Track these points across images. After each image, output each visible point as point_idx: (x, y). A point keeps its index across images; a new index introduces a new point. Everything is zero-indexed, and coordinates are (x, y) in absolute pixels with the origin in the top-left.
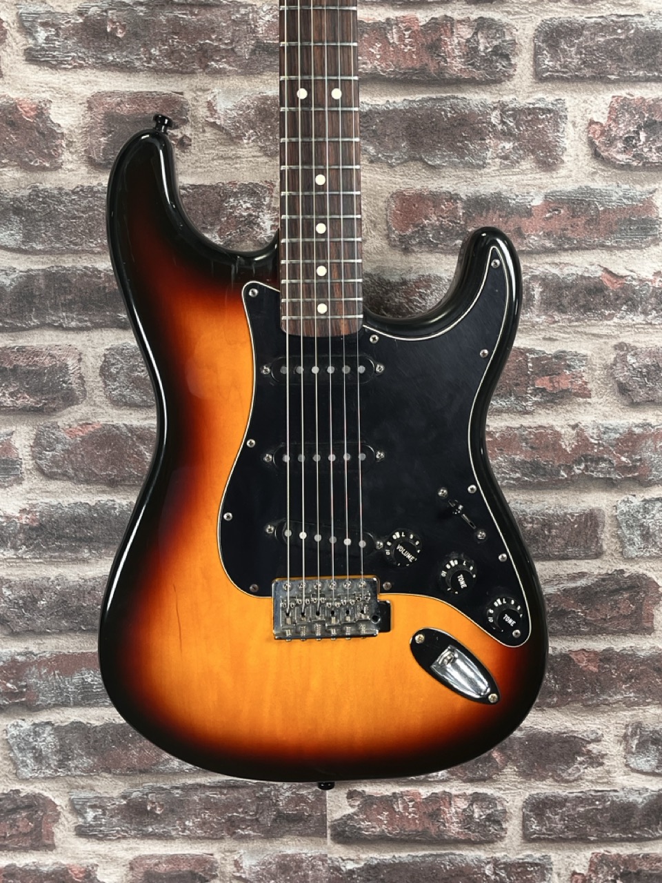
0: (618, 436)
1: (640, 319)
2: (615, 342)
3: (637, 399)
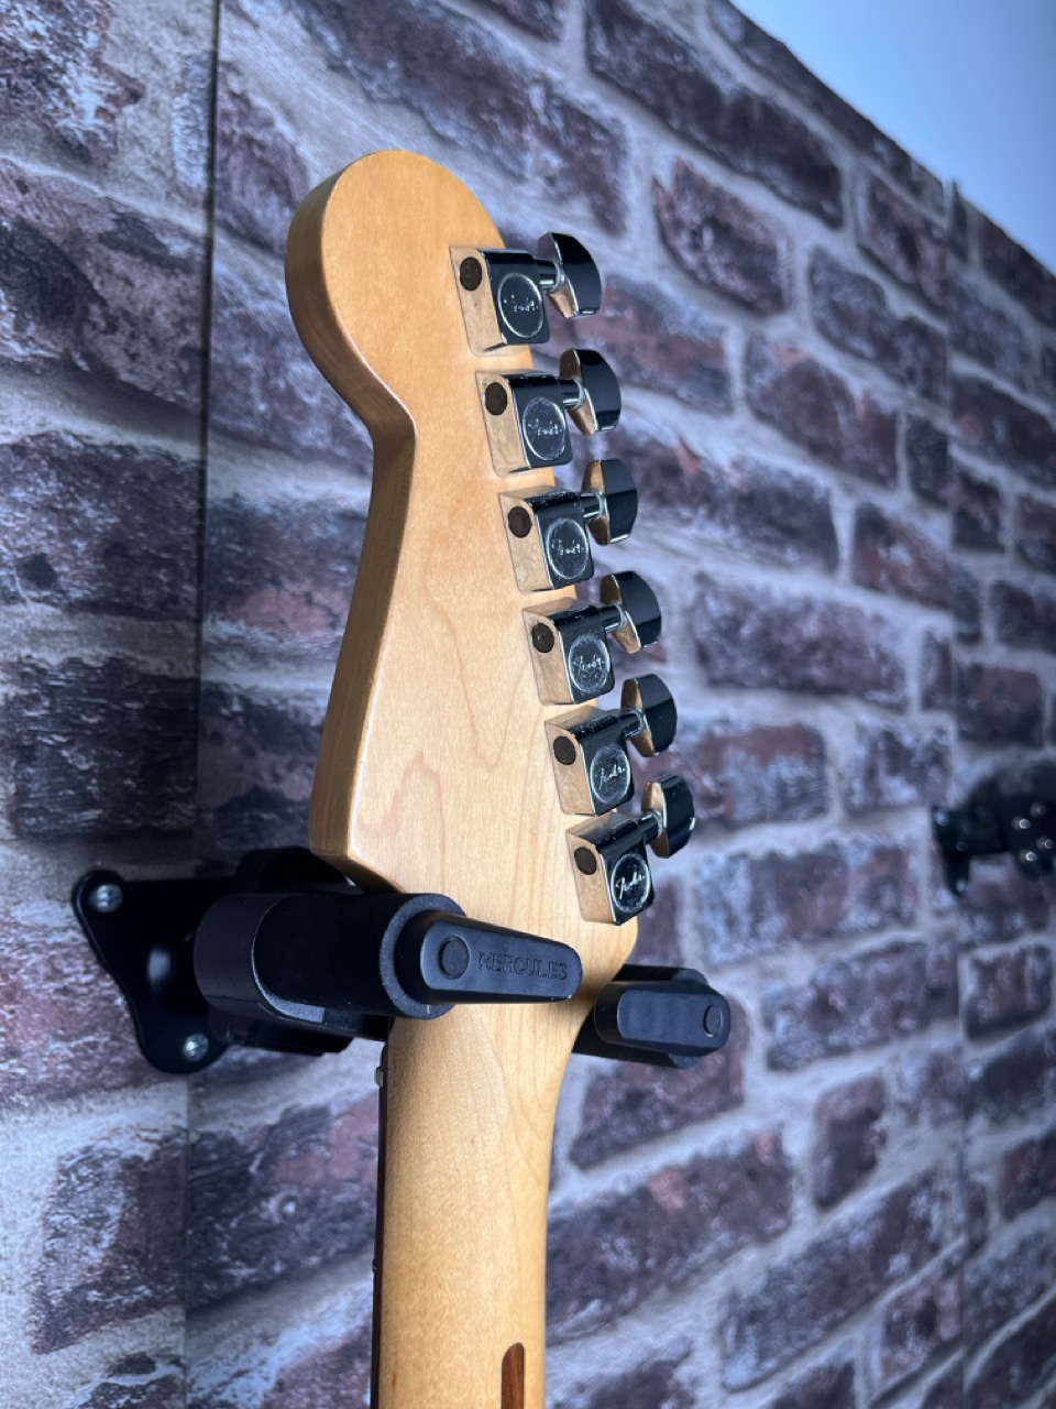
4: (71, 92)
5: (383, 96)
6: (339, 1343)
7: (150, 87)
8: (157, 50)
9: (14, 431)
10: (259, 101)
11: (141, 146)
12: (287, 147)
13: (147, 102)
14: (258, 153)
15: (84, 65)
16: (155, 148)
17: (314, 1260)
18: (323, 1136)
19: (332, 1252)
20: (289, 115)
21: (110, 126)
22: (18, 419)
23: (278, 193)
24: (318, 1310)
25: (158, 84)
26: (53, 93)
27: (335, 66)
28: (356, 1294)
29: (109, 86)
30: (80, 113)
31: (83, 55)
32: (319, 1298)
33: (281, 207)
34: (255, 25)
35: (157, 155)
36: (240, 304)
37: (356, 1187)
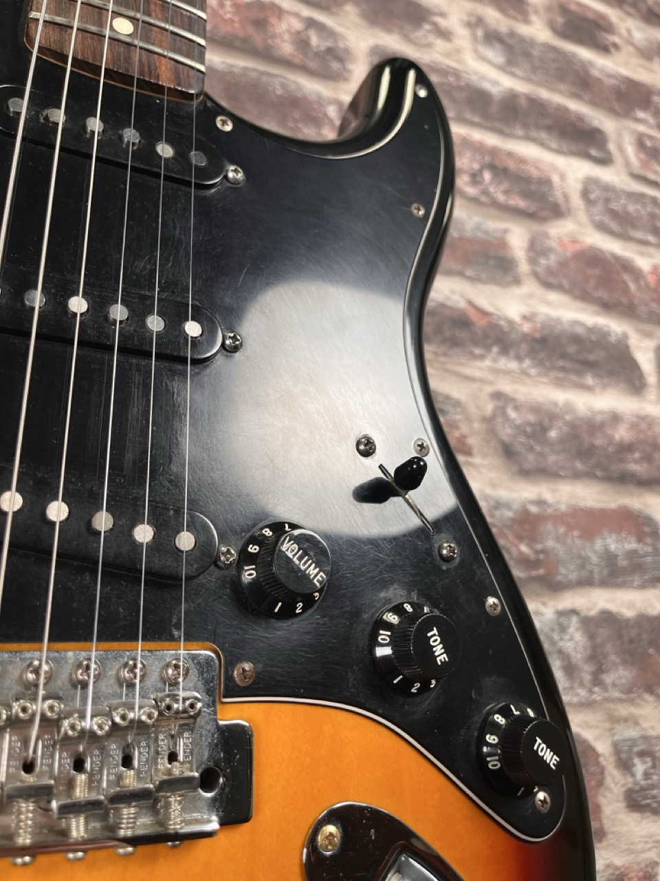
0: (510, 514)
1: (513, 365)
2: (489, 389)
3: (527, 466)
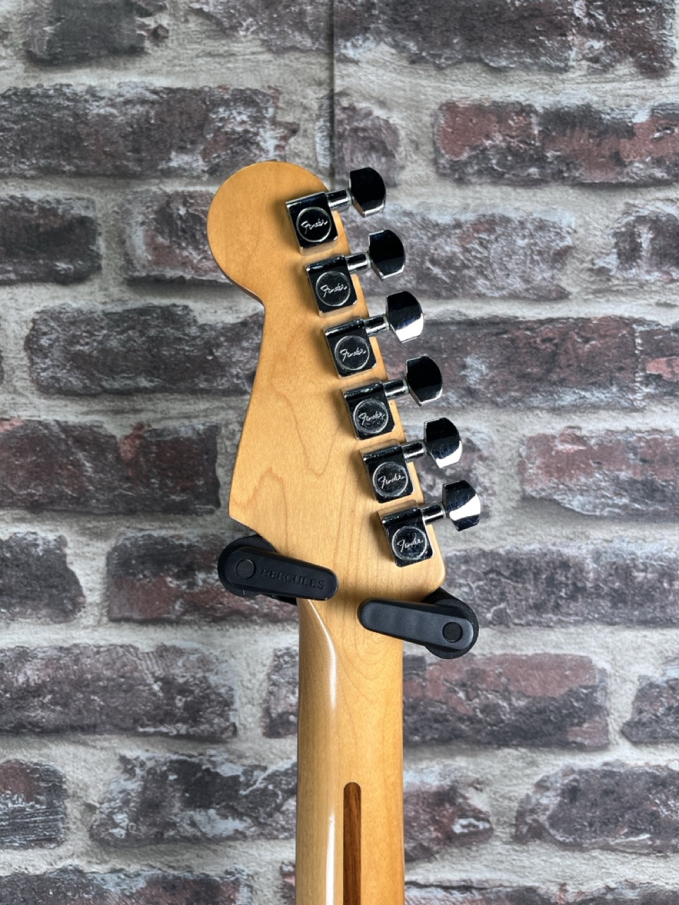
4: (262, 144)
5: (450, 62)
6: (434, 789)
7: (302, 123)
8: (305, 101)
9: (242, 316)
10: (362, 105)
11: (299, 156)
12: (382, 123)
13: (301, 132)
14: (361, 135)
15: (268, 127)
16: (306, 155)
17: (416, 738)
18: (421, 673)
19: (428, 737)
20: (382, 104)
21: (282, 153)
22: (244, 309)
23: (377, 151)
24: (420, 766)
25: (307, 120)
26: (253, 148)
27: (415, 60)
28: (445, 766)
29: (281, 132)
30: (267, 152)
31: (267, 122)
32: (421, 760)
33: (379, 159)
34: (356, 62)
35: (308, 158)
36: (353, 221)
37: (444, 707)
